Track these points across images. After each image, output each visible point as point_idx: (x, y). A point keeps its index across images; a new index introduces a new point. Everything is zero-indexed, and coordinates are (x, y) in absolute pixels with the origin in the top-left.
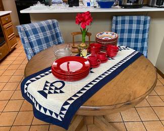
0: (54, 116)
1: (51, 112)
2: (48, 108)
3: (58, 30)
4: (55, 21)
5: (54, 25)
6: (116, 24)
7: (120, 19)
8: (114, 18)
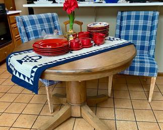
0: (26, 80)
1: (24, 77)
2: (22, 73)
3: (57, 23)
4: (55, 14)
5: (53, 18)
6: (121, 20)
7: (125, 14)
8: (119, 13)
